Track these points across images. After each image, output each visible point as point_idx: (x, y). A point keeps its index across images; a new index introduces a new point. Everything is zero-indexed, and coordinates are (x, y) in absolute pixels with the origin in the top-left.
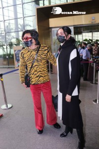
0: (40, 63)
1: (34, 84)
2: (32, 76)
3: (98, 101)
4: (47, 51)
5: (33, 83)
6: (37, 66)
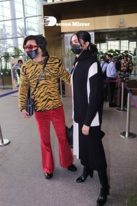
0: (49, 81)
1: (40, 111)
2: (38, 99)
5: (39, 109)
6: (44, 86)
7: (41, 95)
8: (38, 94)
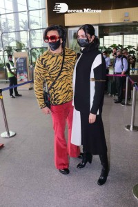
0: (69, 73)
1: (62, 104)
3: (131, 127)
4: (75, 57)
5: (61, 102)
6: (65, 77)
7: (63, 87)
8: (60, 86)
